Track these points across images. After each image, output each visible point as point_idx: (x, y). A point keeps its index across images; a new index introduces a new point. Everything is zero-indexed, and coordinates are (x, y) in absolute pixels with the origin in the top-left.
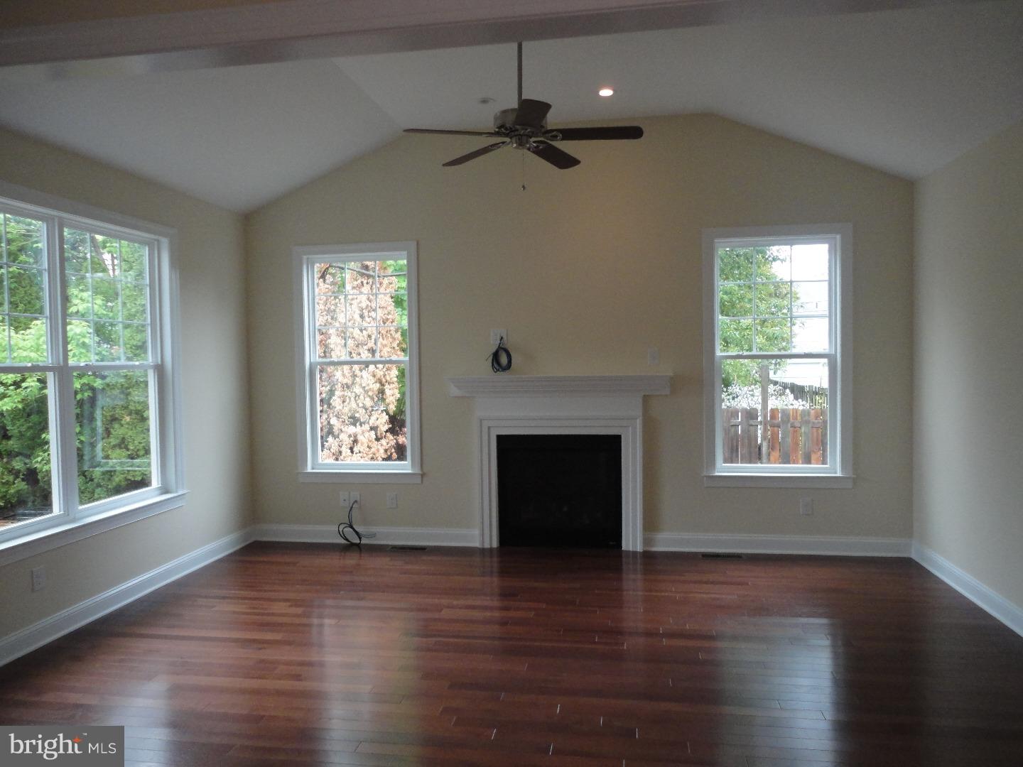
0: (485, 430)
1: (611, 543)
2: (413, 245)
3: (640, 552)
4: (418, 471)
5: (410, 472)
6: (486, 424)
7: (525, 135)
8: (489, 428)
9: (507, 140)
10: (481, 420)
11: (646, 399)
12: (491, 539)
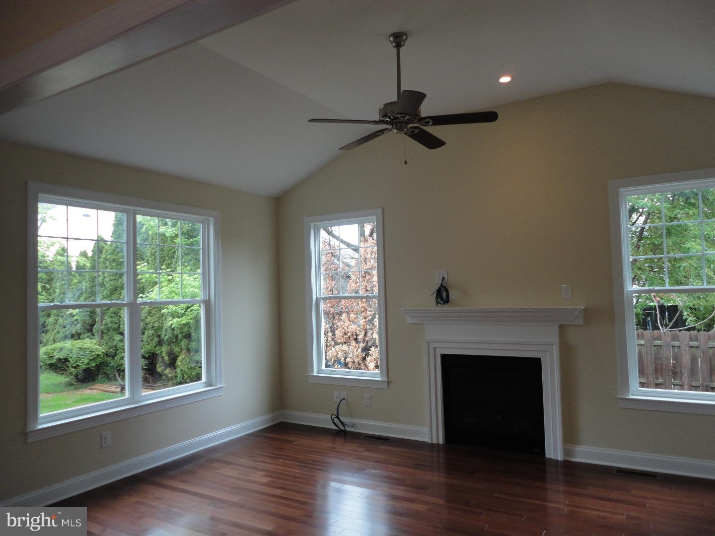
0: (432, 351)
1: (536, 450)
2: (379, 211)
3: (561, 461)
4: (385, 379)
5: (380, 379)
6: (432, 345)
7: (403, 122)
8: (435, 348)
9: (390, 127)
10: (428, 342)
11: (562, 328)
12: (439, 438)
